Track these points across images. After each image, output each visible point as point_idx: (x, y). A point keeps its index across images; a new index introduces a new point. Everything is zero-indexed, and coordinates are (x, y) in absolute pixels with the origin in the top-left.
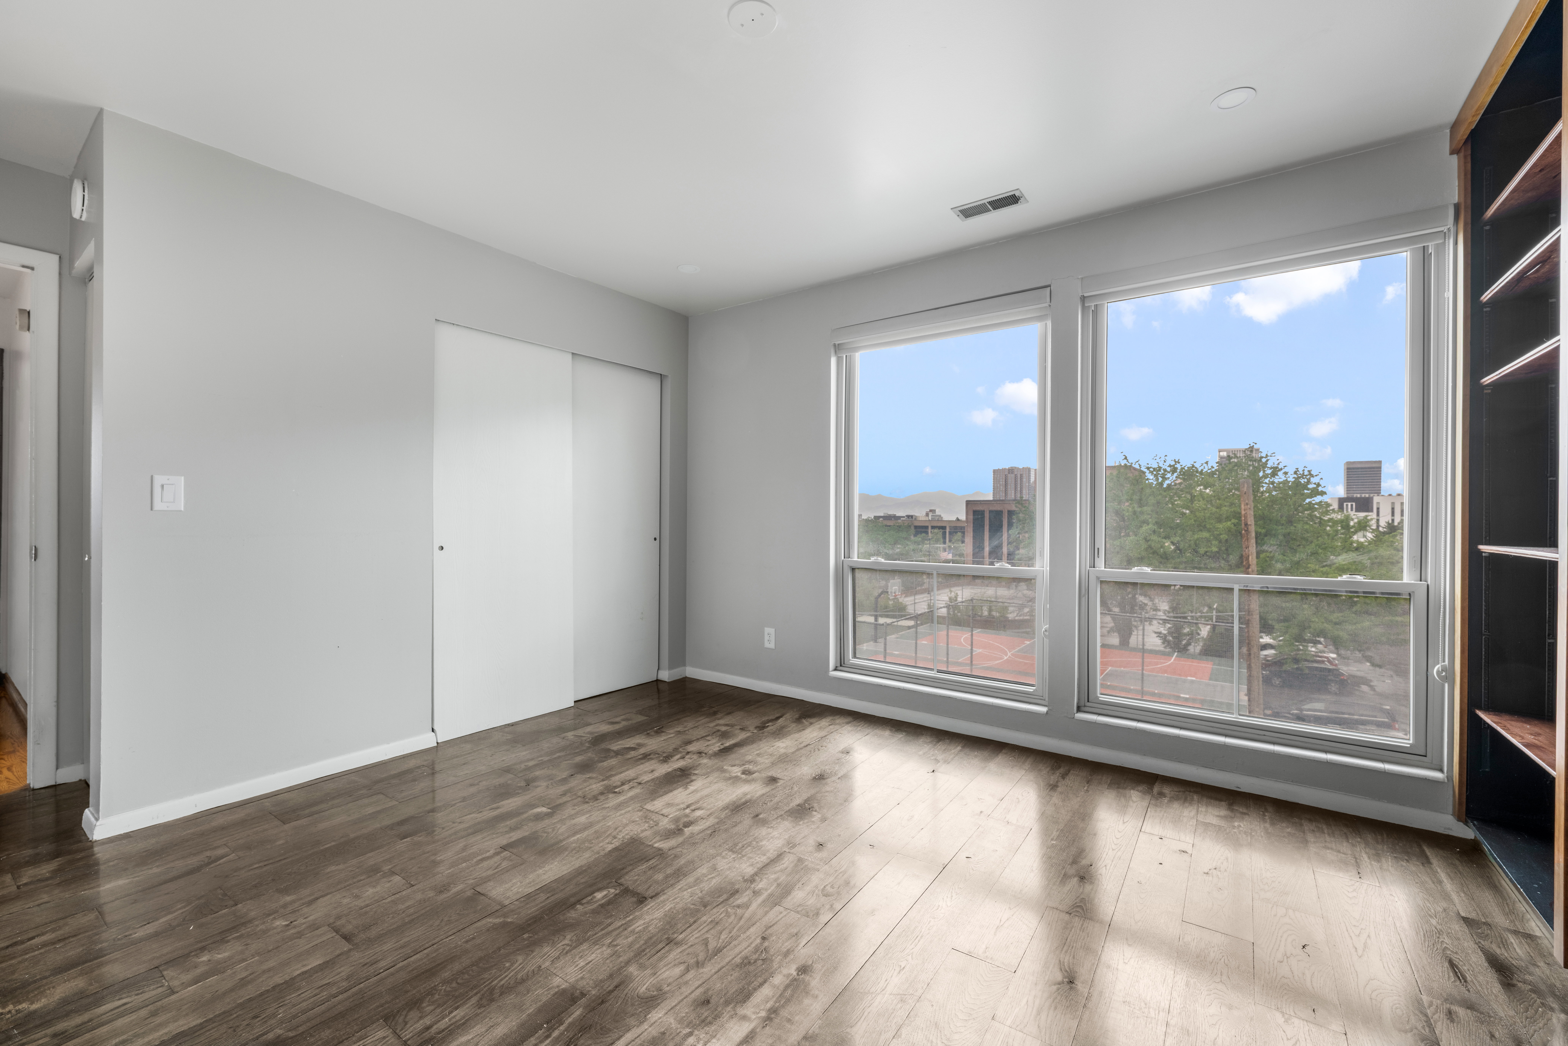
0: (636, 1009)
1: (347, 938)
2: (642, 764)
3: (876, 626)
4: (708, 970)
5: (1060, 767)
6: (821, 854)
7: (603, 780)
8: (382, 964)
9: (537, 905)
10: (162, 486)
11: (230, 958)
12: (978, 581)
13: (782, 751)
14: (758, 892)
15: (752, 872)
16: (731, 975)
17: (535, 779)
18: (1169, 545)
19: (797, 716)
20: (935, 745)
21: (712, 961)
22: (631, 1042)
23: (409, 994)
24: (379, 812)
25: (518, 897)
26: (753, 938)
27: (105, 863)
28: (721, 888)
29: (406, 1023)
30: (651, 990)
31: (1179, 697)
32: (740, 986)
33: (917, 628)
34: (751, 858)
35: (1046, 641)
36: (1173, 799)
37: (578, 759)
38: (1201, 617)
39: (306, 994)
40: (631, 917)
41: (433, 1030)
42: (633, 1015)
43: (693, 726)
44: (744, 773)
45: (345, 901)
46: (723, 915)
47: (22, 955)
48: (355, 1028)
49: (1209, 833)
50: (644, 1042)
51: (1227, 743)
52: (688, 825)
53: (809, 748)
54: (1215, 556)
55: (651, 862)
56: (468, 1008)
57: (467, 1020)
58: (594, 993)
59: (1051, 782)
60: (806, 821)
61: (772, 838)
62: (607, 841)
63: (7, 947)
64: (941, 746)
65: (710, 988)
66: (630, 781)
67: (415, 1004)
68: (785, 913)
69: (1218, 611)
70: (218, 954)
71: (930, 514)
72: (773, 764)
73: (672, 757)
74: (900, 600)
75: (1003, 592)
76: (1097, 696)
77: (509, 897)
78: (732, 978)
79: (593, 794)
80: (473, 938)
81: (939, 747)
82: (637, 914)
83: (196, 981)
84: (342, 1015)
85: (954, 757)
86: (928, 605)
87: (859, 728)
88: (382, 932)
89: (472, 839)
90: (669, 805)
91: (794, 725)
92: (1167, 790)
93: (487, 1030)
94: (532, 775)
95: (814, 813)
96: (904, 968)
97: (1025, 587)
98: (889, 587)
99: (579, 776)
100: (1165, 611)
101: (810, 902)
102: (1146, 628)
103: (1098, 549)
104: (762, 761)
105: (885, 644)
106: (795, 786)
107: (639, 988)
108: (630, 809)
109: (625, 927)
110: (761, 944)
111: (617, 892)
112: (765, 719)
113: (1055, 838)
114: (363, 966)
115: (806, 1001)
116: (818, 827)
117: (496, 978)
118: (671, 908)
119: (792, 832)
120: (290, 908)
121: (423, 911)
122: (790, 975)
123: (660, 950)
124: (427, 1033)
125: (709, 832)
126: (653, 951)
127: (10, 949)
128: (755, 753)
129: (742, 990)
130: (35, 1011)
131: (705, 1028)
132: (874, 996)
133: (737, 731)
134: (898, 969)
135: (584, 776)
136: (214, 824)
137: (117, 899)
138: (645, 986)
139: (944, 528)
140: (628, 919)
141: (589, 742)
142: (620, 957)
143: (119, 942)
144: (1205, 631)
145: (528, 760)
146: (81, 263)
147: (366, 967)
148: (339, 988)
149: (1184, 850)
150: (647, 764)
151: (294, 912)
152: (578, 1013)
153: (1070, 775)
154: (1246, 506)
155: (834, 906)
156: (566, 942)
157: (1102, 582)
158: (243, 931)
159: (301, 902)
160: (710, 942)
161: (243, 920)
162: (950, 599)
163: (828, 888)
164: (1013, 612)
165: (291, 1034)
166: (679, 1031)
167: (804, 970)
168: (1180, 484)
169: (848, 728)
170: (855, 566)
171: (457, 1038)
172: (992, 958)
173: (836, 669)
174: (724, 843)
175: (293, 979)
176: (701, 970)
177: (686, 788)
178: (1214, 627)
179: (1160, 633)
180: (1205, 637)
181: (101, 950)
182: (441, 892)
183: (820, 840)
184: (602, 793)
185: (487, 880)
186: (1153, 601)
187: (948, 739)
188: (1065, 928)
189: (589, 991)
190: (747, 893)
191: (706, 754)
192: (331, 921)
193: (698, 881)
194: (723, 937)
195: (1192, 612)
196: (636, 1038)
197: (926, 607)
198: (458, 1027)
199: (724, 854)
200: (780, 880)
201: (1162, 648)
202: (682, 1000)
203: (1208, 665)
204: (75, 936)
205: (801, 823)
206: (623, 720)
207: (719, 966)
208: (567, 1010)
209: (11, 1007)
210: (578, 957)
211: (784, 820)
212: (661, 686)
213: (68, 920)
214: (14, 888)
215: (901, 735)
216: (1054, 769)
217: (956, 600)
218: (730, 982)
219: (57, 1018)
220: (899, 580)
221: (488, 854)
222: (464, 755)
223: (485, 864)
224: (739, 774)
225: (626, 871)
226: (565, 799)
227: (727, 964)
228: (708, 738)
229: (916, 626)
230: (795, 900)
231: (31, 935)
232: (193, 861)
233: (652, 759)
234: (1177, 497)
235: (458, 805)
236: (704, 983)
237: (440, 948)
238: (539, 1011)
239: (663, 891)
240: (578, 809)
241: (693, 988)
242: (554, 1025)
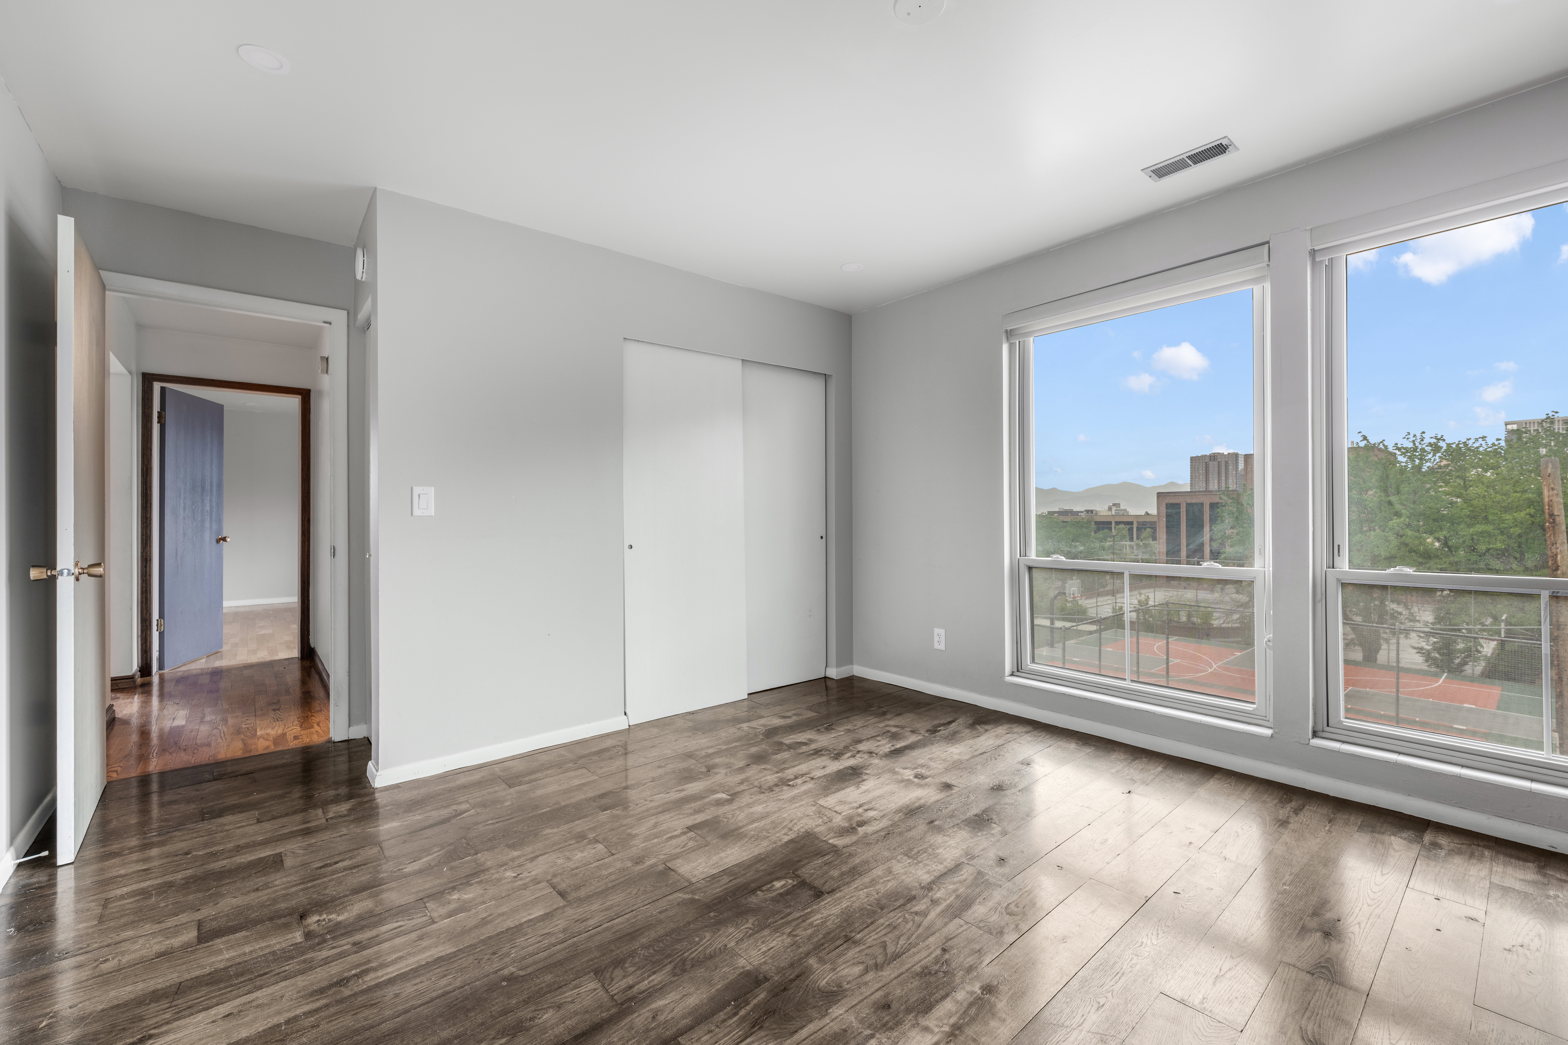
0: (817, 1002)
1: (562, 894)
2: (814, 759)
3: (1052, 629)
4: (888, 973)
5: (1291, 801)
6: (1002, 870)
7: (777, 772)
8: (591, 922)
9: (721, 887)
10: (419, 495)
11: (474, 899)
12: (1175, 583)
13: (956, 757)
14: (936, 902)
15: (929, 880)
16: (912, 983)
17: (714, 766)
18: (1433, 542)
19: (971, 722)
20: (1130, 763)
21: (892, 965)
22: (813, 1034)
23: (614, 953)
24: (584, 784)
25: (704, 876)
26: (933, 948)
27: (383, 807)
28: (898, 893)
29: (612, 980)
30: (831, 984)
31: (1452, 728)
32: (921, 995)
33: (1100, 634)
34: (927, 865)
35: (1270, 653)
36: (1451, 852)
37: (753, 750)
38: (1481, 630)
39: (532, 939)
40: (809, 910)
41: (635, 990)
42: (814, 1007)
43: (862, 725)
44: (916, 776)
45: (560, 861)
46: (900, 920)
47: (330, 875)
48: (571, 976)
49: (1510, 900)
50: (826, 1035)
51: (1534, 790)
52: (861, 824)
53: (984, 756)
54: (1501, 554)
55: (826, 858)
56: (663, 974)
57: (663, 986)
58: (776, 979)
59: (1281, 817)
60: (985, 833)
61: (948, 846)
62: (783, 832)
63: (321, 867)
64: (1138, 764)
65: (890, 993)
66: (802, 775)
67: (619, 963)
68: (965, 927)
69: (1508, 623)
70: (465, 894)
71: (1114, 509)
72: (947, 770)
73: (843, 754)
74: (1080, 602)
75: (1205, 595)
76: (1340, 721)
77: (695, 876)
78: (913, 986)
79: (768, 785)
80: (666, 910)
81: (1135, 766)
82: (814, 907)
83: (450, 915)
84: (560, 963)
85: (1154, 778)
86: (1113, 608)
87: (1040, 739)
88: (589, 894)
89: (662, 818)
90: (841, 802)
91: (967, 731)
92: (1443, 840)
93: (682, 998)
94: (712, 762)
95: (994, 825)
96: (1103, 1005)
97: (1234, 590)
98: (1067, 588)
99: (755, 766)
100: (1426, 624)
101: (993, 919)
102: (1401, 641)
103: (1339, 546)
104: (935, 766)
105: (1064, 650)
106: (971, 795)
107: (820, 981)
108: (803, 802)
109: (804, 918)
110: (942, 955)
111: (795, 883)
112: (936, 722)
113: (1288, 883)
114: (576, 922)
115: (993, 1024)
116: (998, 841)
117: (688, 950)
118: (848, 906)
119: (971, 843)
120: (517, 862)
121: (623, 879)
122: (972, 993)
123: (838, 947)
124: (630, 992)
125: (883, 834)
126: (832, 947)
127: (323, 869)
128: (927, 757)
129: (923, 1000)
130: (340, 923)
131: (887, 1033)
132: (1068, 1030)
133: (908, 734)
134: (1096, 1006)
135: (759, 767)
136: (458, 783)
137: (392, 838)
138: (825, 980)
139: (1131, 523)
140: (806, 911)
141: (763, 734)
142: (800, 947)
143: (395, 874)
144: (1489, 648)
145: (708, 748)
146: (362, 316)
147: (578, 923)
148: (557, 939)
149: (1472, 917)
150: (819, 760)
151: (520, 866)
152: (762, 996)
153: (1305, 810)
154: (1551, 493)
155: (1019, 927)
156: (749, 925)
157: (1344, 585)
158: (483, 877)
159: (525, 858)
160: (888, 946)
161: (482, 868)
162: (1139, 602)
163: (1012, 906)
164: (1219, 618)
165: (522, 973)
166: (860, 1030)
167: (989, 989)
168: (1447, 466)
169: (1028, 737)
170: (1031, 564)
171: (656, 1001)
172: (1211, 1011)
173: (1012, 675)
174: (899, 847)
175: (521, 925)
176: (880, 974)
177: (858, 787)
178: (1502, 643)
179: (1422, 649)
180: (1489, 655)
181: (382, 879)
182: (637, 863)
183: (1001, 854)
184: (777, 785)
185: (675, 857)
186: (1409, 609)
187: (1146, 758)
188: (1306, 990)
189: (772, 976)
190: (925, 900)
191: (876, 754)
192: (549, 877)
193: (873, 882)
194: (901, 942)
195: (1468, 624)
196: (818, 1031)
197: (1110, 611)
198: (656, 991)
199: (899, 857)
200: (959, 892)
201: (1424, 667)
202: (862, 1000)
203: (1495, 691)
204: (365, 864)
205: (980, 834)
206: (795, 715)
207: (899, 972)
208: (752, 991)
209: (325, 916)
210: (760, 941)
211: (960, 830)
212: (829, 683)
213: (360, 851)
214: (324, 821)
215: (1089, 750)
216: (1283, 802)
217: (1147, 604)
218: (911, 990)
219: (356, 930)
220: (1079, 581)
221: (676, 833)
222: (652, 738)
223: (674, 842)
224: (911, 778)
225: (802, 863)
226: (742, 787)
227: (907, 970)
228: (878, 738)
229: (1100, 631)
230: (976, 915)
231: (336, 859)
232: (445, 813)
233: (823, 755)
234: (1442, 482)
235: (648, 784)
236: (883, 987)
237: (638, 915)
238: (727, 987)
239: (840, 888)
240: (755, 798)
241: (873, 990)
242: (741, 1004)
